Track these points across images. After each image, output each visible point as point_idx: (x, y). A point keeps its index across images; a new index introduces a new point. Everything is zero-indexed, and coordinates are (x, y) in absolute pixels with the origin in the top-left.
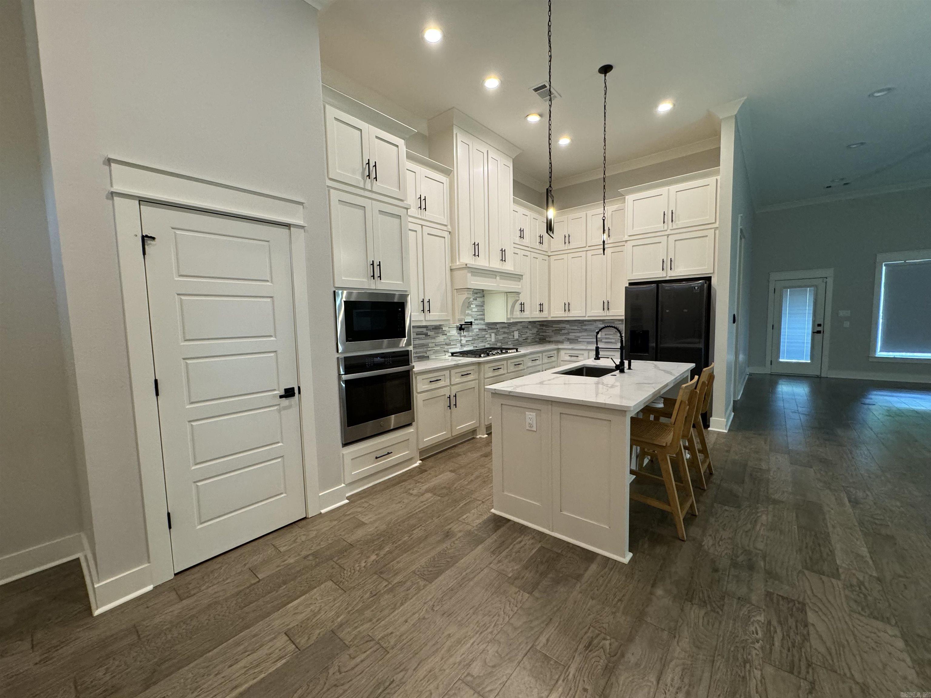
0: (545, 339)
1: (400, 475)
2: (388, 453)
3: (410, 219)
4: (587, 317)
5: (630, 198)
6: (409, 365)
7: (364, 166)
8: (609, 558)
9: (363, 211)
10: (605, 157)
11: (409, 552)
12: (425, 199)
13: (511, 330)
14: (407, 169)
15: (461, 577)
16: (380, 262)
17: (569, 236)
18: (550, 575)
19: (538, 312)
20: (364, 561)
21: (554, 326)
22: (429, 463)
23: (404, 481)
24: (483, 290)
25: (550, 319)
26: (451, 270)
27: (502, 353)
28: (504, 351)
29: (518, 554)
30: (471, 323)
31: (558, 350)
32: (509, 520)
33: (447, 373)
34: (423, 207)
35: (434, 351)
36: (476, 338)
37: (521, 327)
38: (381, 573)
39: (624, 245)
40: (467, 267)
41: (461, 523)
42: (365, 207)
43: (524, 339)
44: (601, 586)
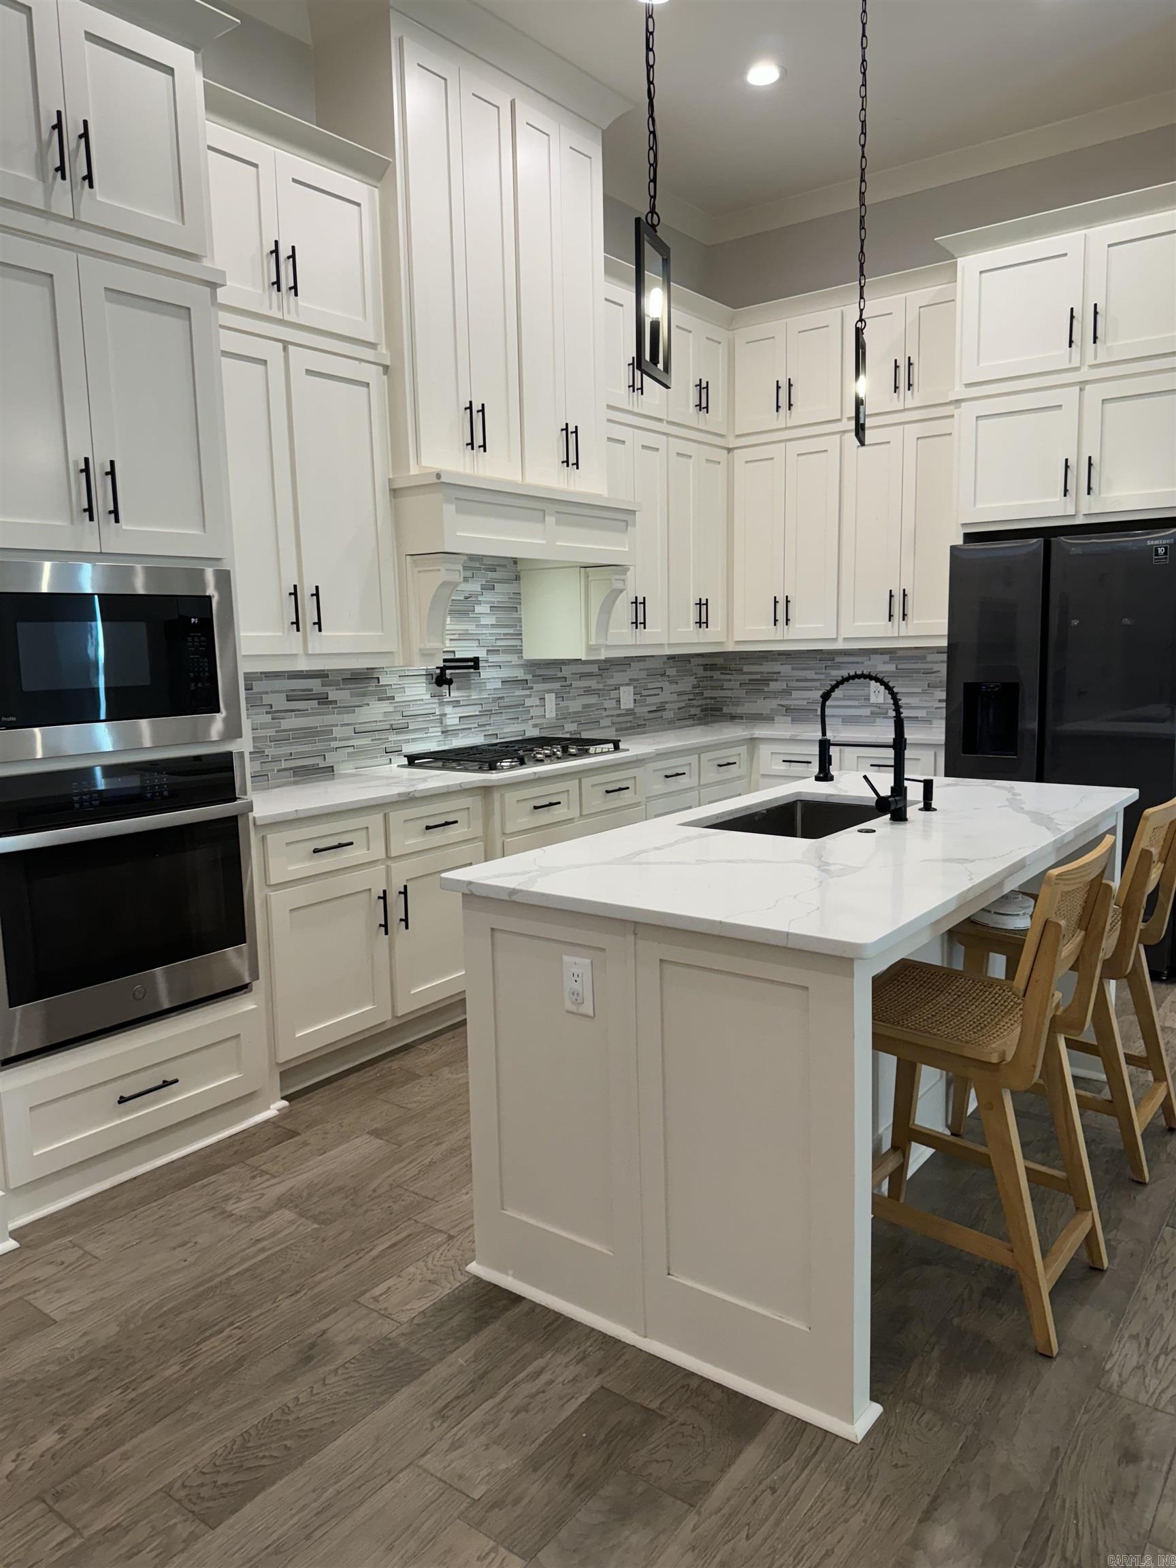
0: (721, 710)
1: (208, 1150)
2: (166, 1084)
3: (225, 318)
4: (840, 640)
5: (969, 264)
6: (235, 799)
7: (45, 136)
8: (806, 1424)
9: (46, 291)
10: (864, 122)
11: (167, 1421)
12: (293, 256)
13: (610, 682)
14: (210, 148)
15: (315, 1505)
16: (112, 463)
17: (790, 385)
18: (607, 1491)
19: (692, 626)
20: (12, 1455)
21: (746, 668)
22: (313, 1107)
23: (218, 1169)
24: (515, 561)
25: (731, 648)
26: (394, 492)
27: (567, 755)
28: (573, 751)
29: (522, 1415)
30: (475, 663)
31: (753, 742)
32: (517, 1299)
33: (375, 820)
34: (287, 281)
35: (351, 750)
36: (495, 707)
37: (643, 674)
38: (58, 1496)
39: (952, 416)
40: (438, 483)
41: (364, 1311)
42: (51, 276)
43: (654, 708)
44: (763, 1522)
